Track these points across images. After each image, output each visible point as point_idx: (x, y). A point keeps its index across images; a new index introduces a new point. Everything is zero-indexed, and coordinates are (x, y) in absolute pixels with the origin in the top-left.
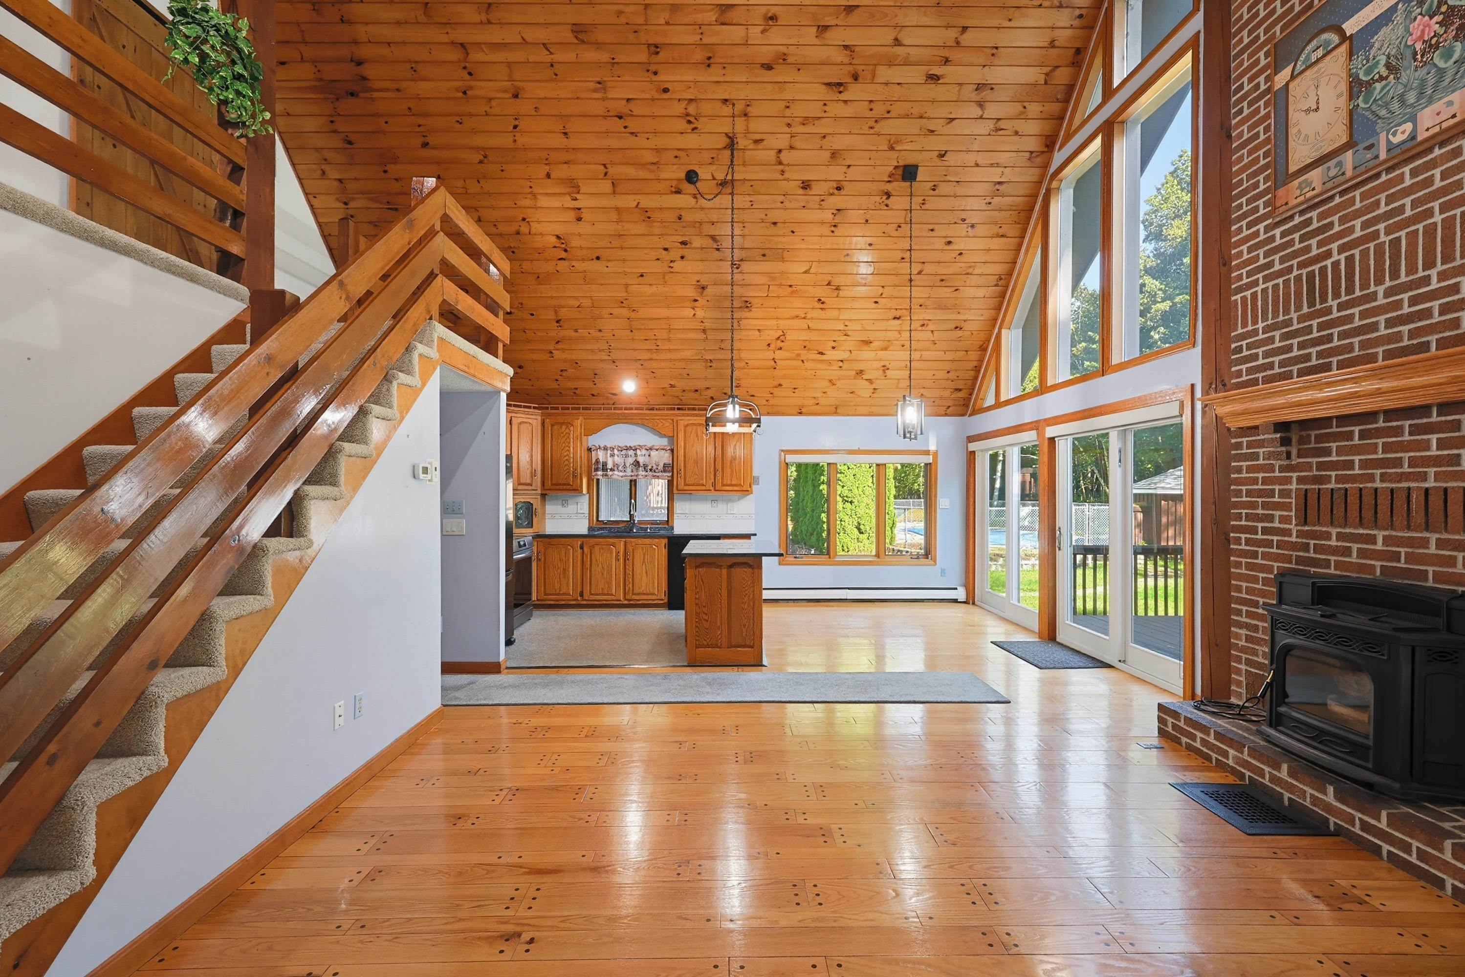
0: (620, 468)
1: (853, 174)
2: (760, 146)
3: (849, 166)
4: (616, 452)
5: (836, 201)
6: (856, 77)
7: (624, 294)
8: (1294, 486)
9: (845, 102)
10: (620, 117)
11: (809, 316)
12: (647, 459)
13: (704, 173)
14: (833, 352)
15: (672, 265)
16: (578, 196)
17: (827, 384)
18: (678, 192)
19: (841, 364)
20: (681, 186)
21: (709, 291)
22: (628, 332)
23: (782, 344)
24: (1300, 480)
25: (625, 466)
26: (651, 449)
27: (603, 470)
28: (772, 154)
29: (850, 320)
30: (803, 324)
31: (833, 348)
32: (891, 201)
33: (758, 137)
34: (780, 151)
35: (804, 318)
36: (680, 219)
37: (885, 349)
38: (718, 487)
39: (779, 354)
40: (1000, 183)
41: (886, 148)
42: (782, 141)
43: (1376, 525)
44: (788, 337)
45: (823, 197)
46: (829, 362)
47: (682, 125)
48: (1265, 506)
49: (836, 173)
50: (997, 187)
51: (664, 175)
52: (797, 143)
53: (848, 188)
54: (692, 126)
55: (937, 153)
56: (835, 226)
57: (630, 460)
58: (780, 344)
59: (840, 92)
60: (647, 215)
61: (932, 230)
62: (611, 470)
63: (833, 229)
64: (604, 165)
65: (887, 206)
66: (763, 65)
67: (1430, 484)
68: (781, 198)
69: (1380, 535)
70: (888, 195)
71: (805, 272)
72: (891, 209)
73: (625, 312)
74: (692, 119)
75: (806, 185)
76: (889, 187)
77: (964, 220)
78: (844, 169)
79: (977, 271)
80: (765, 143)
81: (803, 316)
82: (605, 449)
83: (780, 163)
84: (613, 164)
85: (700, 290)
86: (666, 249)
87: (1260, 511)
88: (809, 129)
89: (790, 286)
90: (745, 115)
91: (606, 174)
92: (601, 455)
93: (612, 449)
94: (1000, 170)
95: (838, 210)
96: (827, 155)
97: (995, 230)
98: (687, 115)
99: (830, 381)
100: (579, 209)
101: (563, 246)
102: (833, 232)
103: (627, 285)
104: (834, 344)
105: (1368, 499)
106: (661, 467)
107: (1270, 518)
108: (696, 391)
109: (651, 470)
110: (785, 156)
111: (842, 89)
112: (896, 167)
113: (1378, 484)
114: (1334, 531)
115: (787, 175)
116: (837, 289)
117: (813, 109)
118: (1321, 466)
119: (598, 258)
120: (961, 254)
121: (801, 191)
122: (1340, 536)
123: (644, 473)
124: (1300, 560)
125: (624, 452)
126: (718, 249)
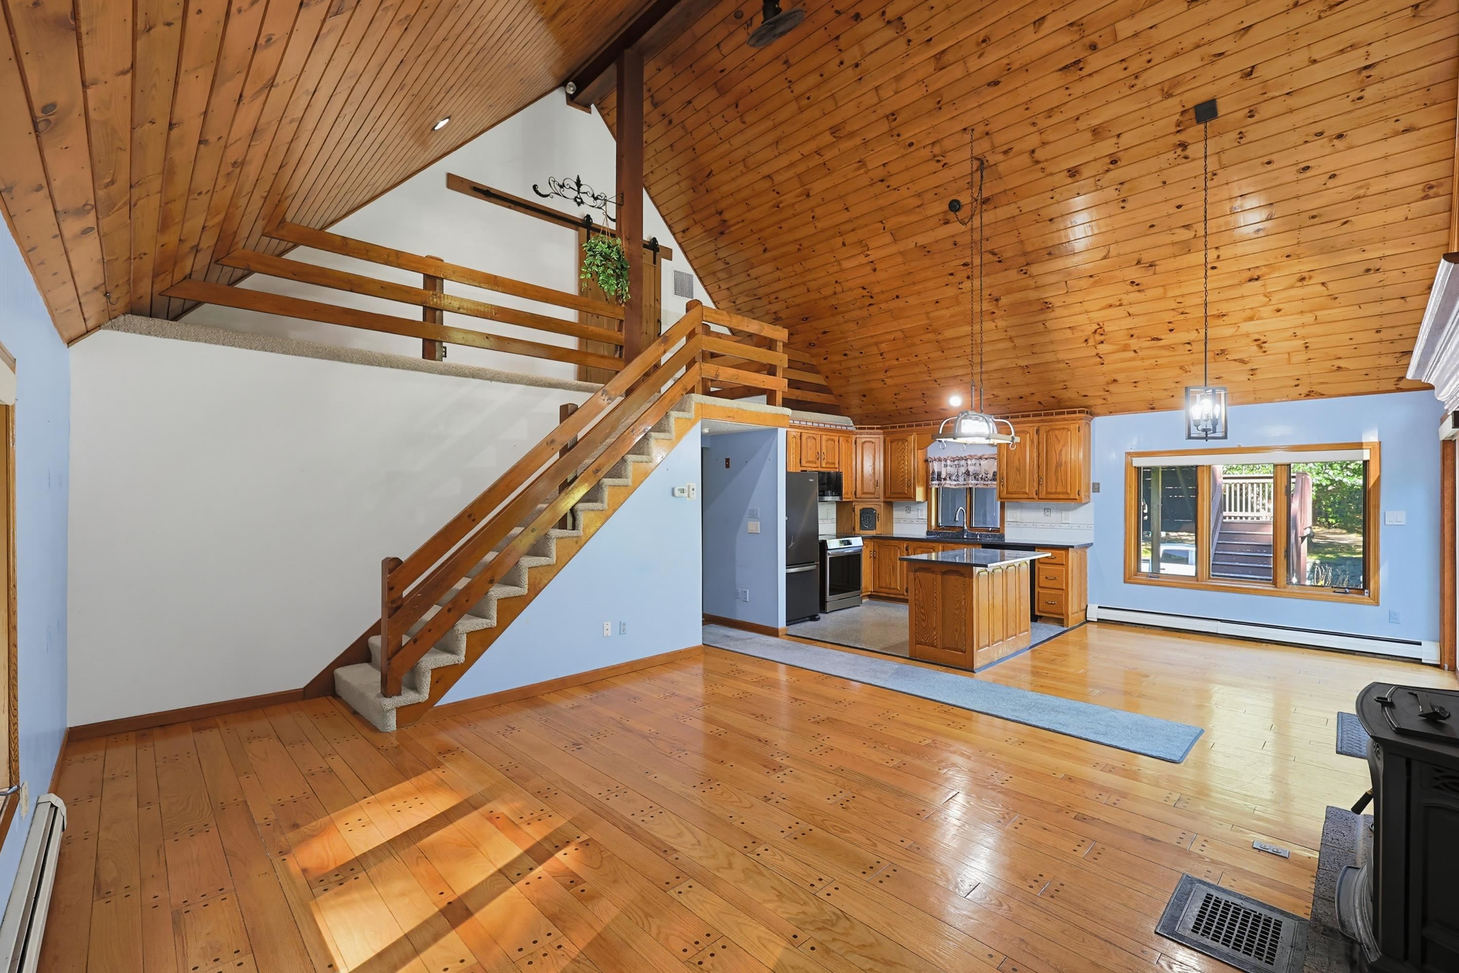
0: (954, 478)
1: (1127, 140)
2: (1011, 154)
3: (1119, 136)
4: (949, 462)
5: (1117, 174)
6: (1093, 47)
7: (928, 321)
9: (1090, 75)
10: (882, 181)
11: (1124, 302)
12: (977, 468)
13: (965, 199)
14: (1172, 335)
15: (961, 286)
16: (869, 253)
17: (1178, 371)
18: (947, 222)
19: (1189, 347)
20: (948, 217)
21: (1004, 301)
22: (940, 353)
23: (1102, 338)
25: (958, 476)
26: (980, 458)
27: (938, 480)
28: (1026, 159)
29: (1183, 296)
30: (1120, 312)
31: (1171, 330)
32: (1189, 152)
33: (1005, 148)
34: (1033, 151)
35: (1120, 305)
36: (955, 244)
37: (1251, 319)
38: (1043, 494)
39: (1102, 349)
40: (1366, 68)
41: (1160, 98)
42: (1034, 141)
44: (1107, 329)
45: (1097, 178)
46: (1171, 347)
47: (933, 166)
49: (1107, 147)
50: (1365, 73)
51: (930, 213)
52: (1050, 136)
53: (1125, 158)
54: (942, 163)
55: (1239, 75)
56: (1124, 201)
57: (963, 470)
58: (1099, 338)
59: (1081, 69)
60: (926, 250)
61: (1269, 163)
62: (945, 479)
63: (1122, 205)
64: (881, 222)
65: (1186, 158)
66: (989, 85)
68: (1050, 194)
70: (1184, 146)
71: (1105, 258)
72: (1193, 160)
73: (931, 336)
74: (940, 158)
75: (1073, 173)
76: (1181, 137)
77: (1320, 134)
78: (1115, 140)
79: (1373, 189)
80: (1014, 150)
81: (1118, 303)
82: (940, 460)
83: (1037, 162)
84: (886, 218)
85: (995, 302)
86: (952, 274)
88: (1057, 118)
89: (1091, 276)
90: (987, 134)
91: (884, 229)
92: (936, 467)
93: (946, 460)
94: (1362, 51)
95: (1122, 184)
96: (1088, 135)
97: (1389, 127)
98: (935, 156)
99: (1181, 368)
100: (872, 262)
101: (869, 294)
102: (1123, 208)
103: (927, 313)
104: (1171, 326)
106: (990, 476)
108: (1021, 398)
109: (982, 478)
110: (1039, 155)
111: (1081, 65)
112: (1183, 113)
115: (1048, 171)
116: (1151, 266)
117: (1053, 101)
119: (897, 297)
120: (1333, 176)
121: (1070, 180)
123: (974, 482)
125: (956, 462)
126: (1000, 261)
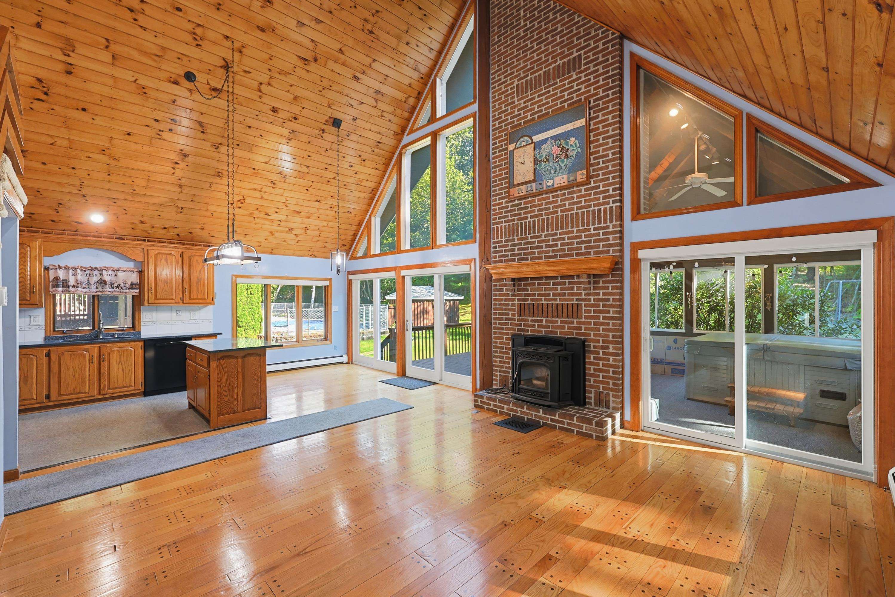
0: (83, 285)
1: (305, 112)
2: (248, 75)
3: (304, 108)
4: (79, 271)
5: (294, 125)
6: (315, 60)
7: (108, 145)
8: (516, 302)
9: (308, 71)
10: (132, 11)
11: (263, 190)
12: (113, 278)
13: (201, 78)
14: (276, 215)
15: (160, 133)
16: (71, 54)
17: (268, 234)
18: (176, 83)
19: (279, 223)
20: (179, 80)
21: (190, 159)
22: (105, 175)
23: (240, 205)
24: (518, 300)
25: (89, 284)
26: (118, 270)
27: (63, 287)
28: (255, 84)
29: (290, 197)
30: (258, 194)
31: (276, 212)
32: (325, 135)
33: (247, 69)
34: (261, 84)
35: (260, 191)
36: (174, 102)
37: (308, 218)
38: (186, 300)
39: (237, 211)
40: (379, 142)
41: (326, 105)
42: (264, 78)
43: (543, 316)
44: (246, 201)
45: (284, 121)
46: (272, 221)
47: (189, 38)
48: (506, 309)
49: (296, 109)
50: (378, 144)
51: (164, 67)
52: (273, 82)
53: (301, 120)
54: (197, 42)
55: (352, 117)
56: (289, 140)
57: (95, 279)
58: (239, 204)
59: (305, 64)
60: (143, 91)
61: (344, 157)
62: (73, 286)
63: (288, 141)
64: (107, 40)
65: (322, 137)
66: (258, 27)
67: (558, 302)
68: (257, 113)
69: (544, 319)
70: (323, 131)
71: (265, 163)
72: (324, 140)
73: (105, 159)
74: (198, 38)
75: (275, 110)
76: (325, 127)
77: (360, 156)
78: (301, 109)
79: (362, 184)
80: (251, 74)
81: (259, 189)
82: (67, 268)
83: (260, 91)
84: (116, 42)
85: (182, 157)
86: (157, 121)
87: (504, 312)
88: (282, 77)
89: (254, 169)
90: (241, 52)
91: (107, 47)
92: (61, 274)
93: (75, 269)
94: (380, 136)
95: (293, 131)
96: (292, 97)
97: (374, 165)
98: (194, 34)
99: (271, 232)
100: (71, 65)
101: (45, 89)
102: (288, 143)
103: (111, 138)
104: (277, 210)
105: (540, 307)
106: (128, 285)
107: (508, 314)
108: (165, 228)
109: (117, 287)
110: (264, 88)
111: (306, 62)
112: (330, 118)
113: (543, 302)
114: (530, 319)
115: (263, 100)
116: (284, 177)
117: (288, 67)
118: (525, 295)
119: (84, 110)
120: (356, 173)
121: (272, 113)
122: (532, 321)
123: (111, 290)
124: (518, 330)
125: (88, 272)
126: (203, 132)
